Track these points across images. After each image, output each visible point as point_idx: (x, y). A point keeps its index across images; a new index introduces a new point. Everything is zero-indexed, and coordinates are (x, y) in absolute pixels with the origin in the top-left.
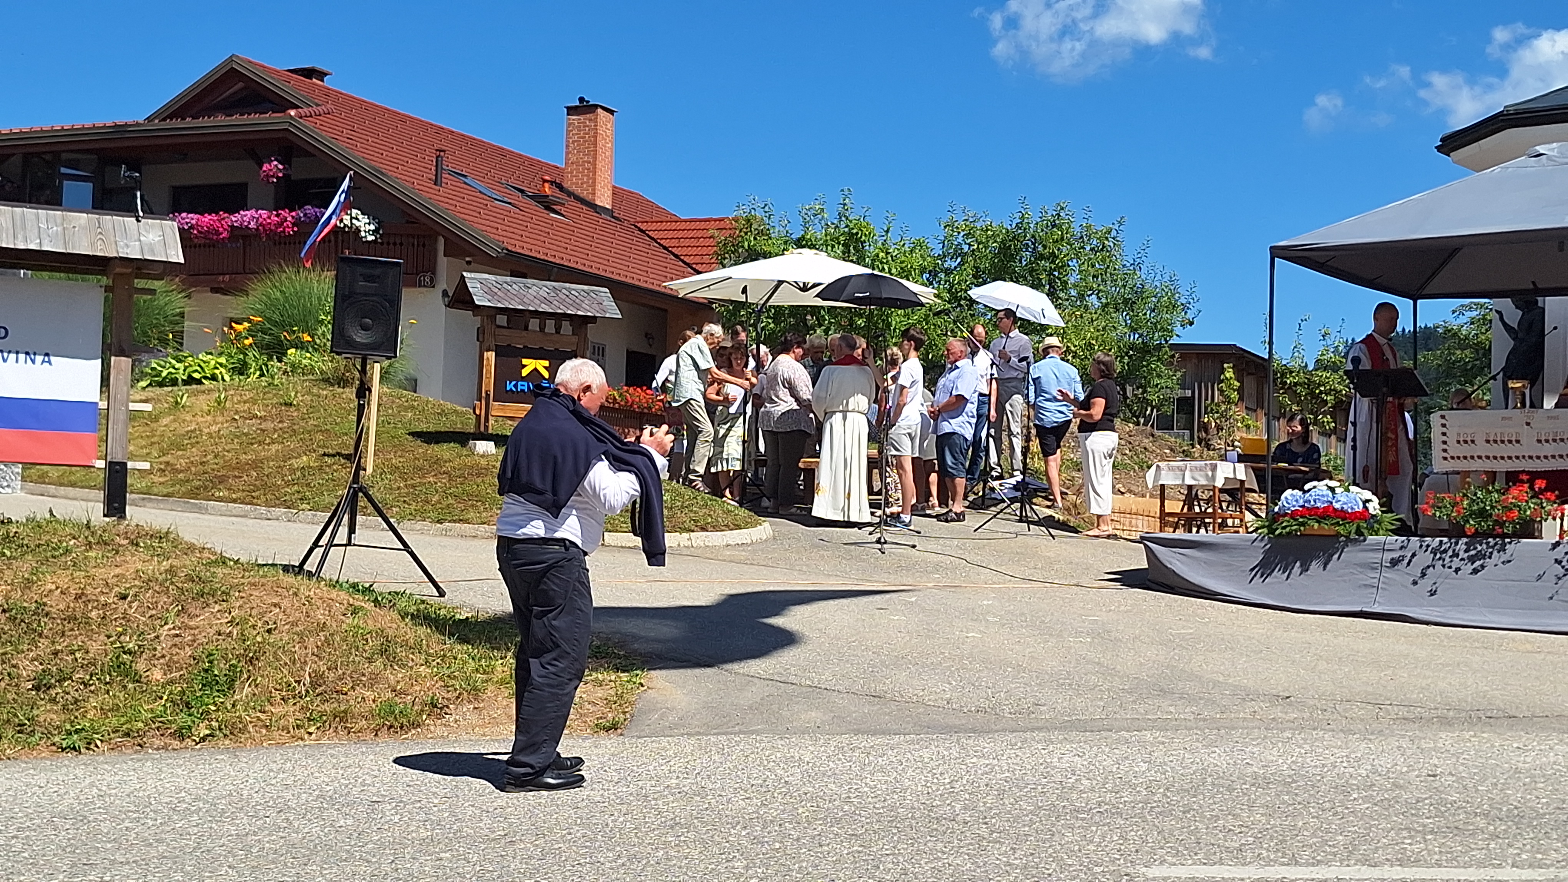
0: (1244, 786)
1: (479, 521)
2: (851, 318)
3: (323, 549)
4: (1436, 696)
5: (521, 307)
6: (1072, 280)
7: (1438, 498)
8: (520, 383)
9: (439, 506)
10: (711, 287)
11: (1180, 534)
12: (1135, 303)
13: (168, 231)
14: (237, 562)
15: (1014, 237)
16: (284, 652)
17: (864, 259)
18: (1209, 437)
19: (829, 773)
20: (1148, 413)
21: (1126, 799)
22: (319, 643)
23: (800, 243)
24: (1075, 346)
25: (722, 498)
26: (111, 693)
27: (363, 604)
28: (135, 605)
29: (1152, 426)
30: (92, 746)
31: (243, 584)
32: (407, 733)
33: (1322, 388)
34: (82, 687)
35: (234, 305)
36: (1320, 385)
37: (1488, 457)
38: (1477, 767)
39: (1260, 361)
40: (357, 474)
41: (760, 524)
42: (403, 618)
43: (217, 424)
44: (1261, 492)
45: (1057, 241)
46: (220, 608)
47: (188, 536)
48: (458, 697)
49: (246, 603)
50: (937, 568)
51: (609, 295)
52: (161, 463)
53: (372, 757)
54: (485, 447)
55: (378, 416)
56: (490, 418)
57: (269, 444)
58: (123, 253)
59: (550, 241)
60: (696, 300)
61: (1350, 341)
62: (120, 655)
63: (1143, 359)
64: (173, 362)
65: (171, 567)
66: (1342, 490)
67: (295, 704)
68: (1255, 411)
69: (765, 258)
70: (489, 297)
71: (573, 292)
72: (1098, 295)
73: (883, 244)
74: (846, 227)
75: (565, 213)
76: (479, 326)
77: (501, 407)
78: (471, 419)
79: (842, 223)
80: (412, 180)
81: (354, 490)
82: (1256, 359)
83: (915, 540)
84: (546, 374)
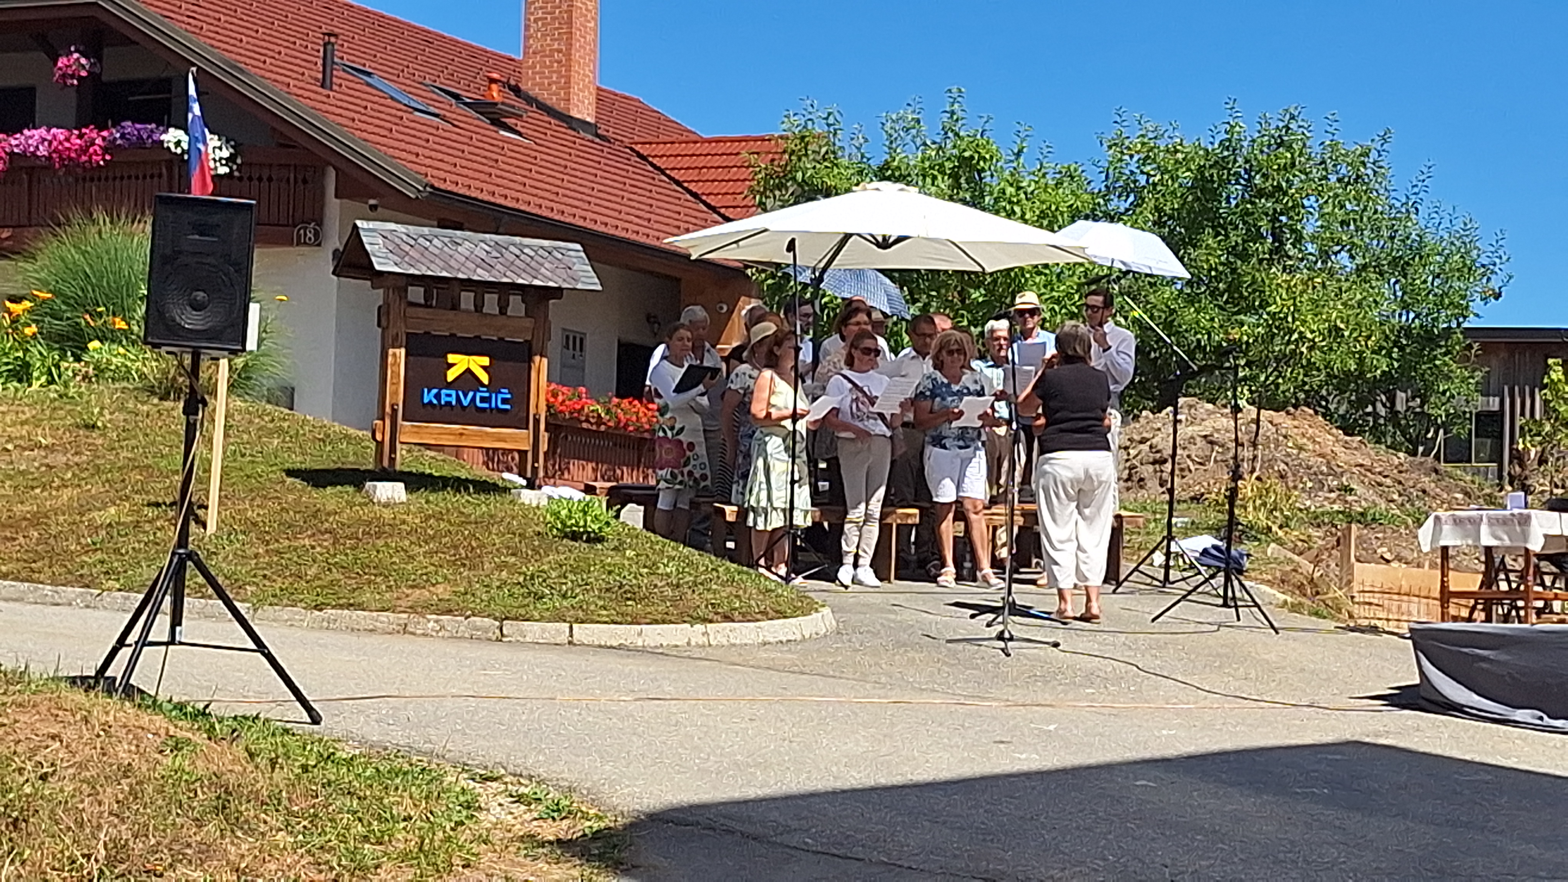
1: (379, 606)
3: (131, 649)
5: (444, 274)
6: (1308, 229)
9: (316, 583)
12: (1408, 264)
15: (1218, 162)
16: (66, 810)
18: (1527, 472)
20: (1429, 436)
22: (121, 797)
23: (883, 175)
24: (1312, 332)
25: (757, 569)
27: (190, 736)
29: (1437, 457)
41: (817, 611)
45: (1285, 168)
50: (1090, 678)
51: (583, 254)
54: (390, 491)
55: (225, 445)
56: (398, 446)
59: (499, 173)
60: (721, 262)
63: (1423, 351)
69: (828, 195)
70: (396, 258)
71: (526, 250)
72: (1349, 251)
73: (1012, 175)
74: (954, 147)
75: (518, 128)
76: (381, 303)
77: (415, 430)
78: (368, 447)
79: (948, 141)
80: (284, 80)
81: (181, 559)
83: (1058, 635)
84: (484, 378)
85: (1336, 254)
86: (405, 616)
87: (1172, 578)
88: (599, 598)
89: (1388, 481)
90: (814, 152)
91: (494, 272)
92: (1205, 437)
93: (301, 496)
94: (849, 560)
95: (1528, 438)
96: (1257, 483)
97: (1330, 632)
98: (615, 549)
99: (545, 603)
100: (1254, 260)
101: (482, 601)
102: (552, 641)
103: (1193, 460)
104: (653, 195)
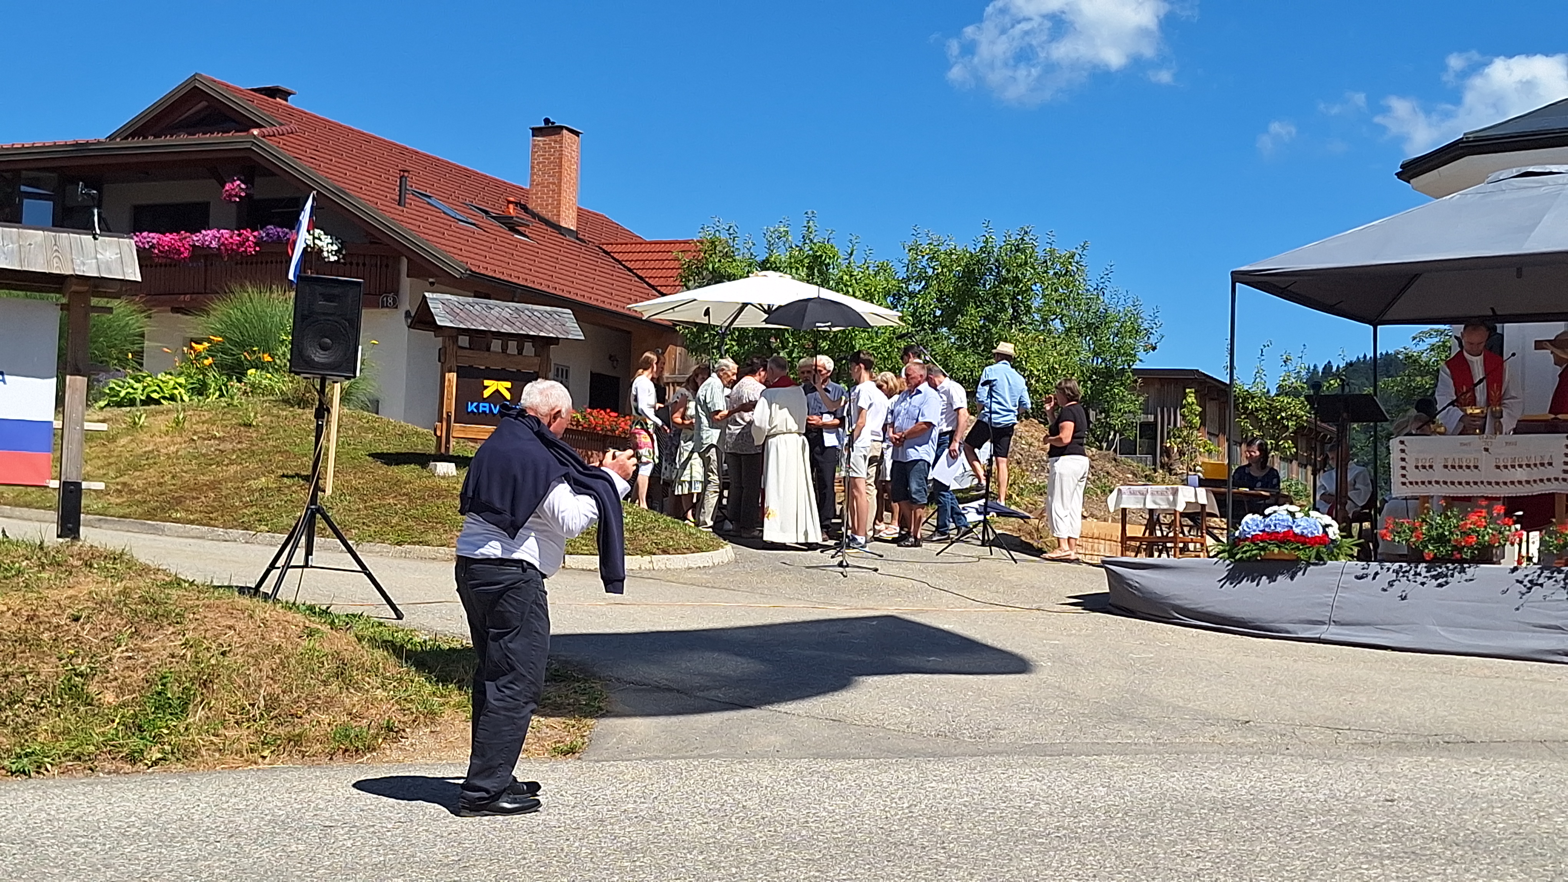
0: (1202, 811)
1: (439, 543)
2: (816, 341)
3: (280, 570)
4: (1394, 721)
5: (482, 328)
6: (1035, 305)
7: (1397, 523)
8: (481, 404)
9: (398, 528)
10: (676, 309)
11: (1142, 559)
12: (1098, 327)
13: (125, 248)
14: (192, 584)
15: (978, 261)
16: (238, 675)
17: (828, 281)
18: (1172, 461)
19: (788, 798)
20: (1111, 437)
21: (1085, 824)
22: (274, 666)
23: (765, 266)
24: (1038, 370)
25: (684, 521)
26: (62, 716)
27: (319, 627)
28: (87, 627)
29: (1115, 451)
30: (42, 770)
31: (198, 606)
32: (362, 757)
33: (1283, 414)
34: (32, 710)
35: (193, 325)
36: (1281, 411)
37: (1445, 483)
38: (1435, 792)
39: (1223, 387)
40: (314, 496)
41: (722, 547)
42: (360, 640)
43: (175, 444)
44: (1222, 516)
45: (1021, 265)
46: (174, 630)
47: (143, 557)
48: (414, 721)
49: (200, 625)
50: (898, 591)
51: (572, 316)
52: (118, 484)
53: (326, 781)
54: (446, 468)
55: (338, 438)
56: (451, 439)
57: (227, 465)
58: (79, 270)
59: (514, 262)
60: (662, 322)
61: (1312, 368)
62: (71, 678)
63: (1106, 383)
64: (132, 381)
65: (125, 588)
66: (1302, 514)
67: (249, 728)
68: (1217, 436)
69: (730, 280)
70: (451, 317)
71: (535, 313)
72: (1061, 319)
73: (847, 267)
75: (530, 235)
76: (441, 346)
77: (462, 429)
78: (432, 440)
79: (806, 245)
80: (375, 200)
81: (312, 511)
82: (1217, 384)
83: (877, 564)
84: (506, 394)
85: (1053, 320)
90: (720, 251)
91: (515, 327)
95: (1173, 439)
104: (614, 278)
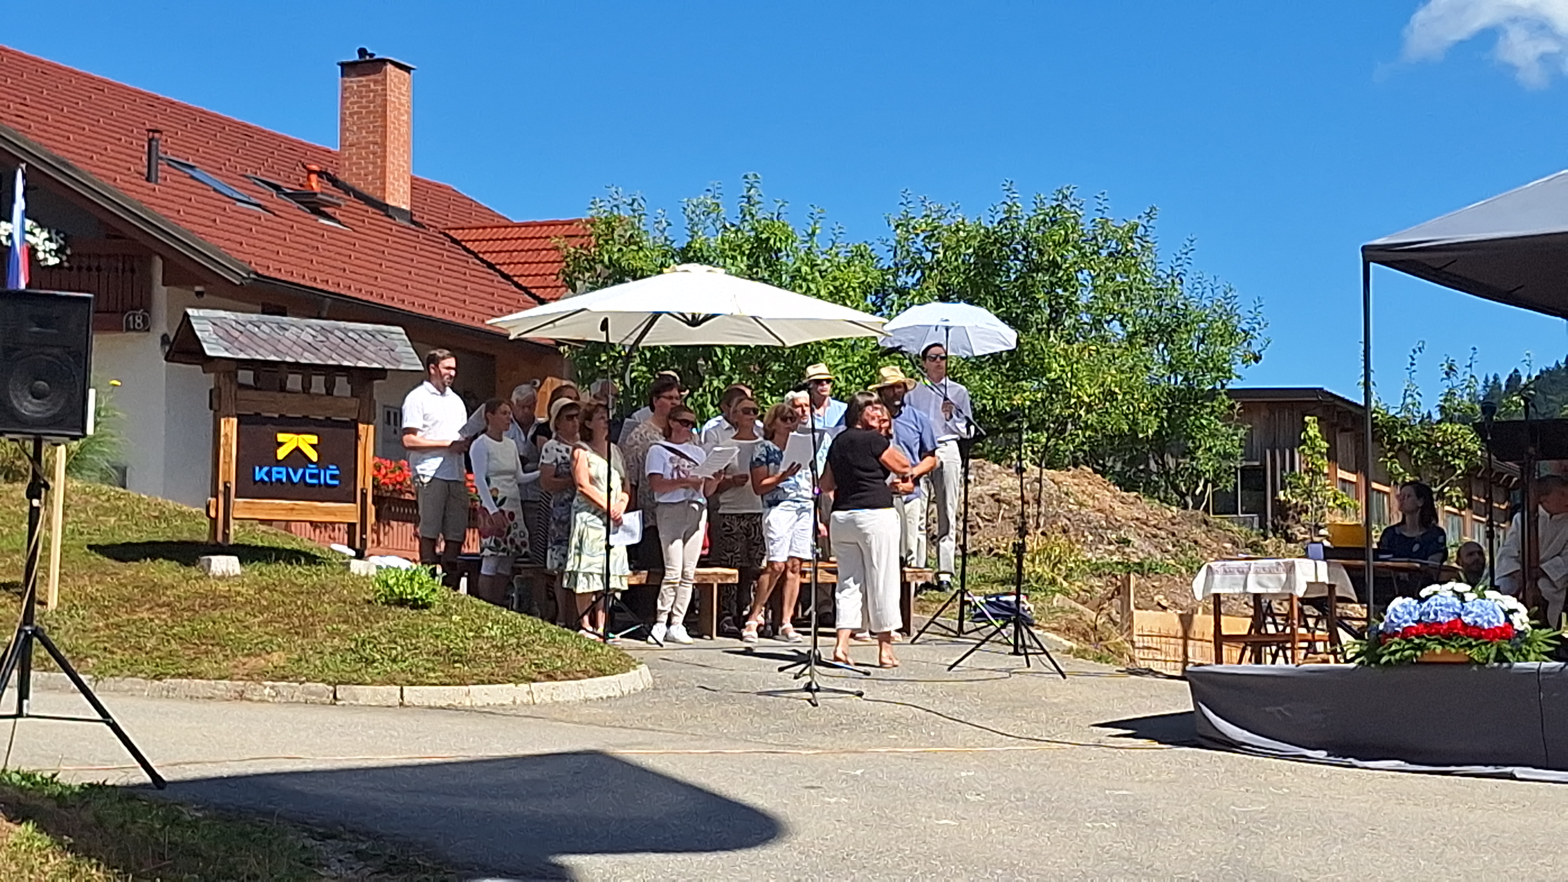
1: (217, 674)
5: (273, 358)
6: (1083, 301)
9: (155, 654)
10: (558, 323)
12: (1174, 330)
15: (996, 239)
18: (1288, 522)
20: (1199, 490)
23: (687, 256)
24: (1089, 396)
25: (578, 631)
29: (1206, 509)
33: (1448, 449)
36: (1444, 444)
39: (1356, 411)
40: (29, 613)
41: (634, 668)
44: (1359, 601)
45: (1059, 244)
50: (893, 723)
51: (405, 337)
54: (225, 564)
55: (63, 524)
56: (232, 521)
59: (319, 259)
61: (1491, 379)
63: (1190, 411)
69: (635, 278)
70: (226, 343)
71: (349, 333)
72: (1121, 320)
73: (807, 254)
74: (753, 229)
75: (340, 218)
76: (213, 387)
77: (248, 506)
78: (203, 523)
79: (746, 224)
80: (113, 175)
81: (27, 635)
82: (1351, 408)
83: (862, 686)
84: (313, 456)
85: (1108, 322)
86: (241, 683)
87: (965, 629)
88: (428, 660)
89: (1163, 534)
90: (621, 236)
91: (321, 355)
92: (993, 496)
93: (138, 572)
94: (664, 618)
95: (1289, 490)
96: (1042, 537)
97: (1111, 675)
98: (442, 614)
99: (376, 668)
100: (1034, 329)
101: (316, 666)
102: (384, 703)
103: (982, 518)
104: (468, 277)
